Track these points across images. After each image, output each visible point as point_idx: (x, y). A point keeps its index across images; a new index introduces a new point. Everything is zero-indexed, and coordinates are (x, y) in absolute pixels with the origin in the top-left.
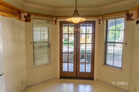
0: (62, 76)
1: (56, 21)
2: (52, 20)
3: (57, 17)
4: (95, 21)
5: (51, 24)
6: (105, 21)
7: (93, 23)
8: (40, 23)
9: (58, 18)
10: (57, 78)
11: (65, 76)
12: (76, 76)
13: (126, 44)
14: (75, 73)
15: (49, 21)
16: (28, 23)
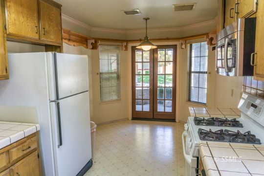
0: (135, 117)
1: (126, 47)
2: (122, 46)
3: (127, 41)
4: (176, 45)
5: (121, 51)
6: (189, 45)
7: (174, 47)
8: (108, 50)
9: (129, 42)
10: (128, 120)
11: (138, 117)
12: (152, 117)
13: (210, 73)
14: (152, 113)
15: (118, 47)
16: (94, 50)
